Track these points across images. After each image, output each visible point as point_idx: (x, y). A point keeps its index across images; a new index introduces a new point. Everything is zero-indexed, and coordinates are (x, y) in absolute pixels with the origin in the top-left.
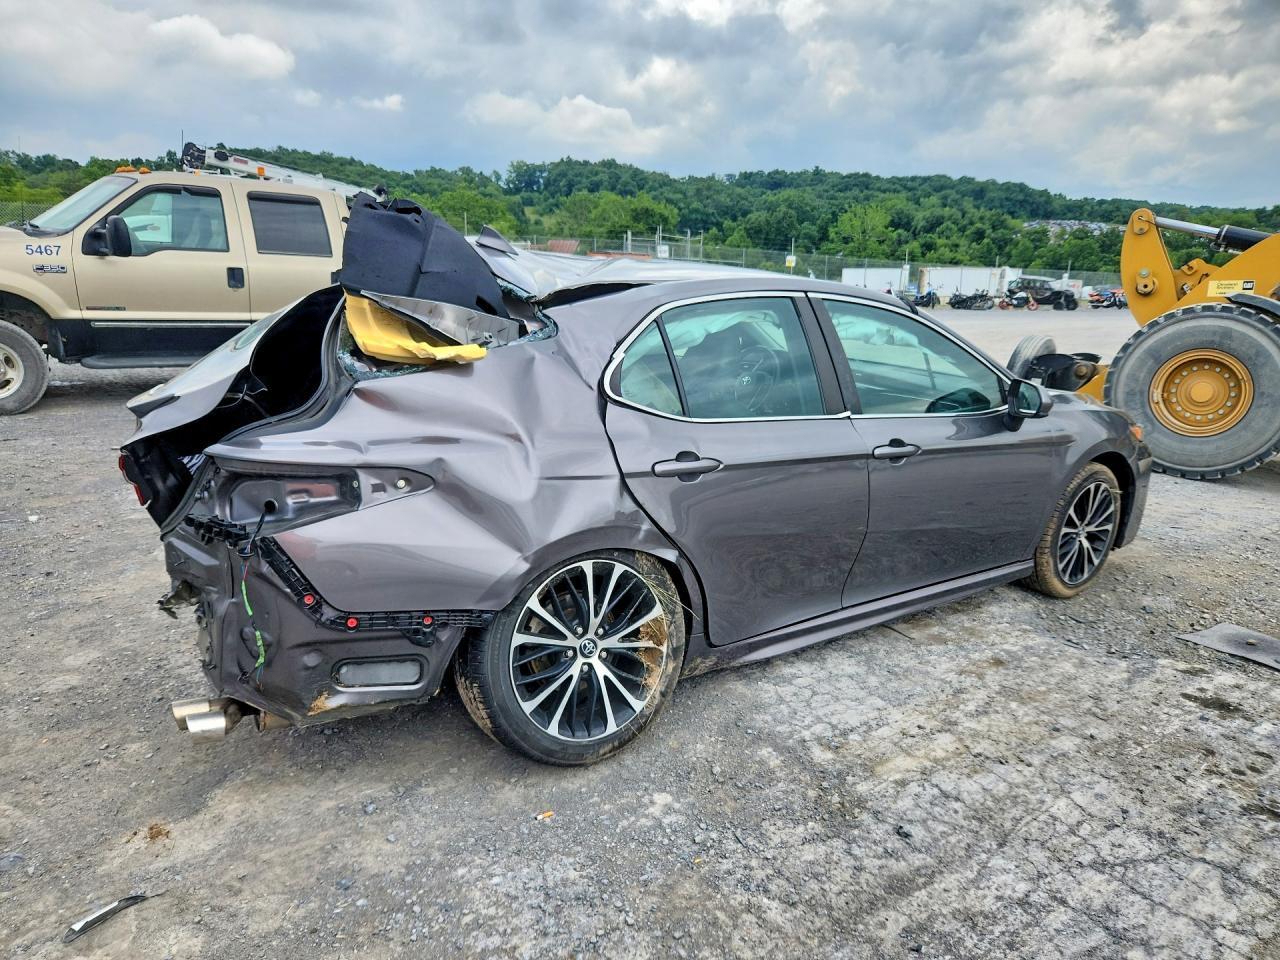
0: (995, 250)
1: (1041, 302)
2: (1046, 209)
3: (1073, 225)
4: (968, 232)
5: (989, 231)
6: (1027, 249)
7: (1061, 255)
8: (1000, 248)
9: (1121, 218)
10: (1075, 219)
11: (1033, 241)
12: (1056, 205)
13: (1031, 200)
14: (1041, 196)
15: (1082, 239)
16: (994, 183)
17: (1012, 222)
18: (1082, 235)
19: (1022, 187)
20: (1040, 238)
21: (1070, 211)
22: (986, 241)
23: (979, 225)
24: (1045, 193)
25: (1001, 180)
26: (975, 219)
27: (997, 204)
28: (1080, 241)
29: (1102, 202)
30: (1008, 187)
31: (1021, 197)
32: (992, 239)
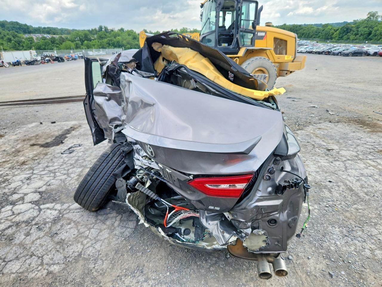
0: (17, 45)
1: (54, 60)
2: (28, 30)
3: (40, 36)
4: (5, 39)
5: (12, 38)
6: (28, 44)
7: (40, 45)
8: (19, 44)
9: (52, 33)
10: (39, 33)
11: (29, 41)
12: (31, 29)
13: (22, 27)
14: (25, 26)
15: (44, 40)
16: (6, 22)
17: (20, 35)
18: (44, 39)
19: (17, 23)
20: (31, 40)
21: (36, 31)
22: (13, 42)
23: (8, 36)
24: (26, 25)
25: (9, 21)
26: (6, 34)
27: (10, 29)
28: (44, 41)
29: (45, 28)
30: (12, 23)
31: (18, 26)
32: (15, 41)
